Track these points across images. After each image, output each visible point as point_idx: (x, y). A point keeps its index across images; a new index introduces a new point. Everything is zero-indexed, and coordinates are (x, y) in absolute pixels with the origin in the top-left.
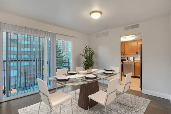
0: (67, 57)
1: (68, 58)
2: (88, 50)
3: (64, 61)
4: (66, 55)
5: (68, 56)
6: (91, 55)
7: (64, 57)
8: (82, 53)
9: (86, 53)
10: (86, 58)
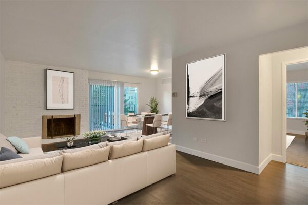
0: (132, 103)
1: (134, 104)
2: (153, 101)
3: (128, 108)
4: (131, 98)
5: (134, 101)
6: (156, 105)
7: (128, 102)
8: (149, 104)
9: (152, 103)
10: (152, 107)
